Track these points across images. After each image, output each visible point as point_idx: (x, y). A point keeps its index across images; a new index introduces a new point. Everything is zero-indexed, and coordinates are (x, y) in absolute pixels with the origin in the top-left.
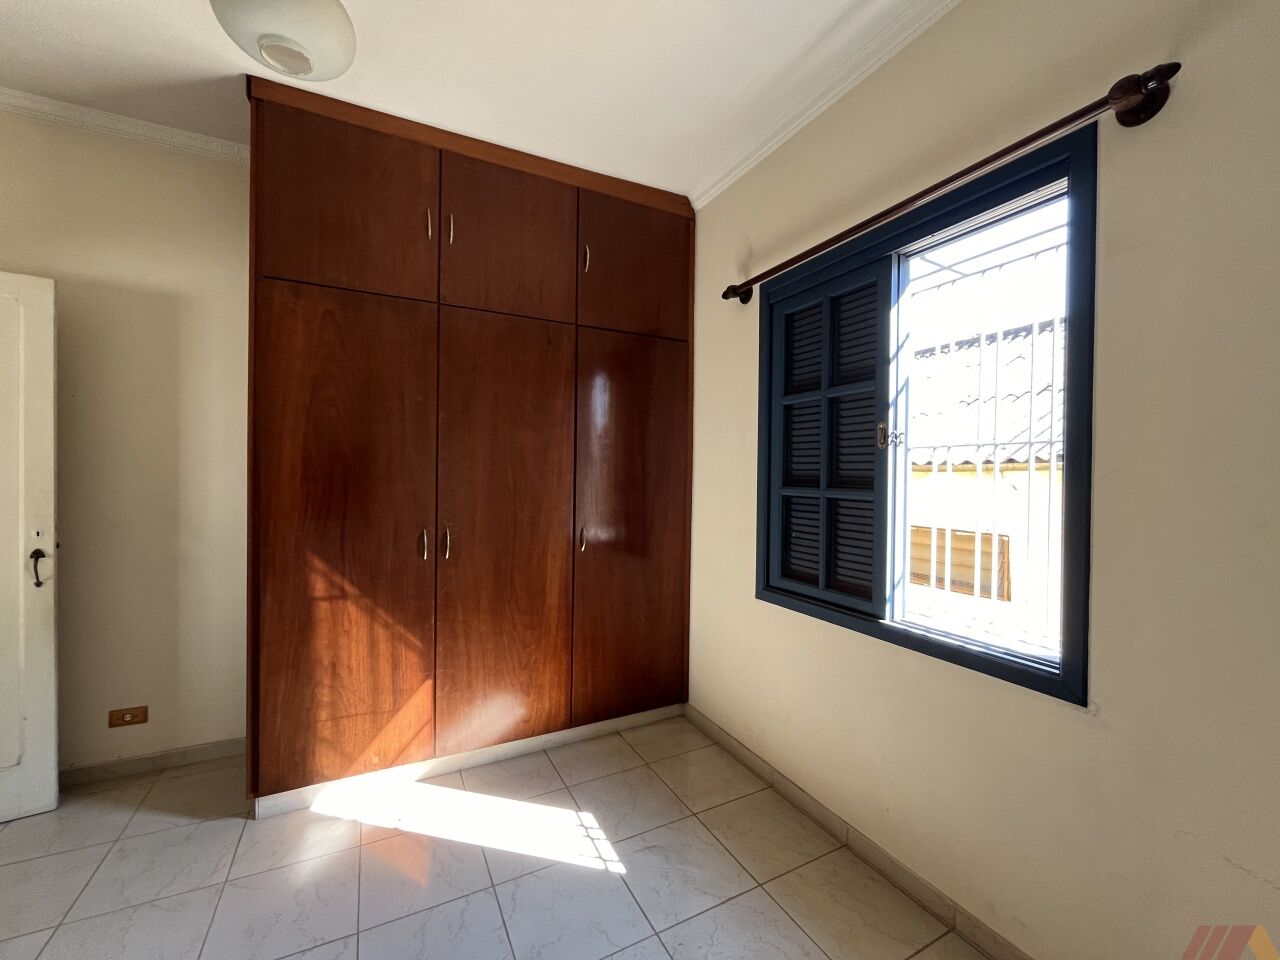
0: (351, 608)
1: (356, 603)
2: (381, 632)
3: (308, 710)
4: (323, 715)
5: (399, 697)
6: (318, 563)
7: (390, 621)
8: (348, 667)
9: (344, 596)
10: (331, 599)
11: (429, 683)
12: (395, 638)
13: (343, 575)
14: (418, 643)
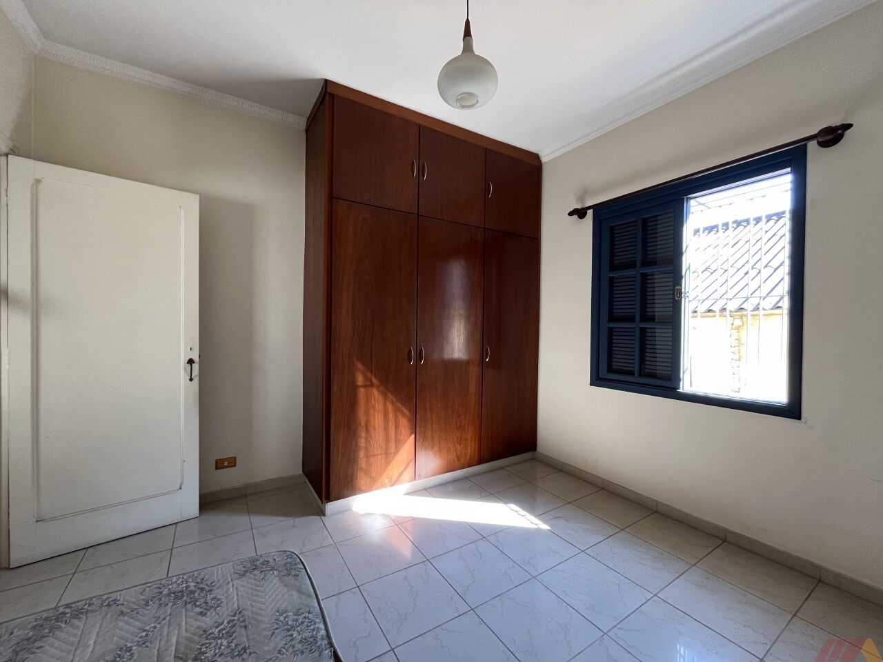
0: (375, 392)
1: (378, 389)
2: (390, 407)
3: (355, 451)
4: (362, 454)
5: (399, 443)
6: (360, 366)
7: (394, 400)
8: (374, 426)
9: (372, 385)
10: (365, 386)
11: (413, 436)
12: (397, 410)
13: (371, 372)
14: (408, 413)
